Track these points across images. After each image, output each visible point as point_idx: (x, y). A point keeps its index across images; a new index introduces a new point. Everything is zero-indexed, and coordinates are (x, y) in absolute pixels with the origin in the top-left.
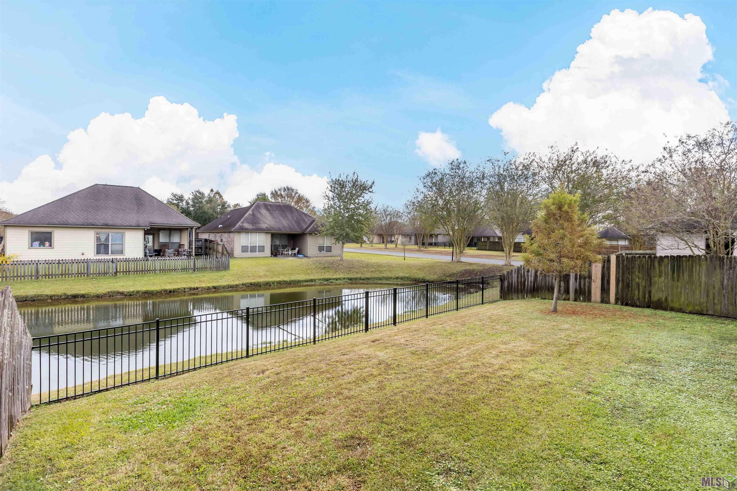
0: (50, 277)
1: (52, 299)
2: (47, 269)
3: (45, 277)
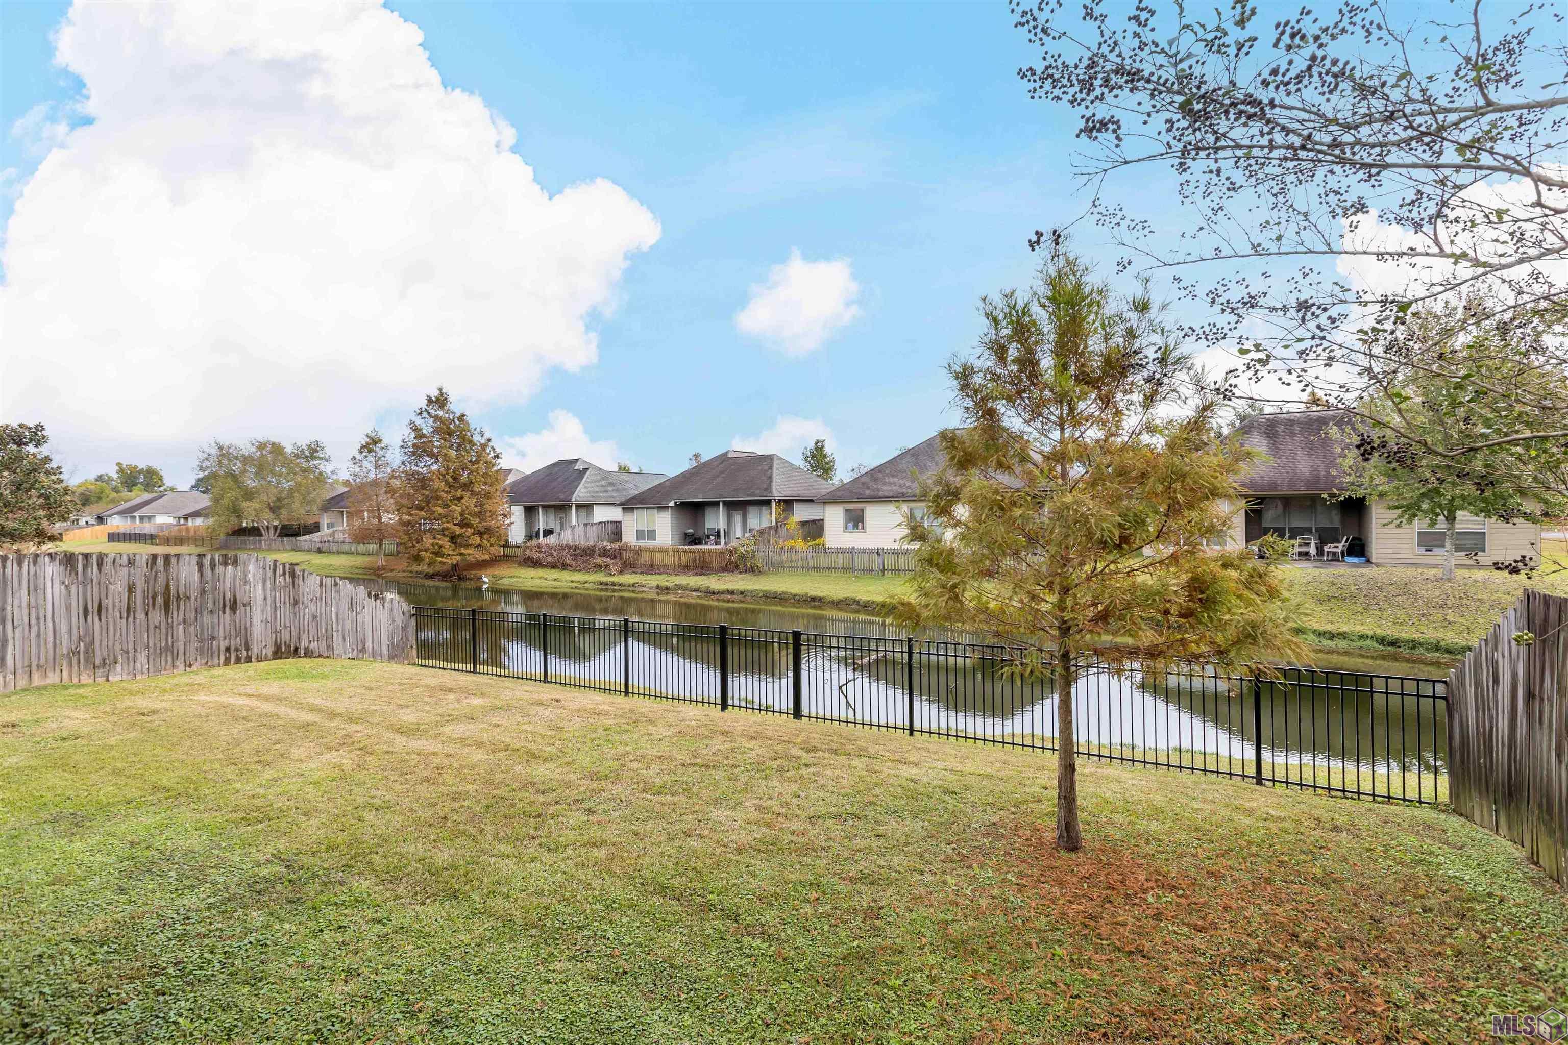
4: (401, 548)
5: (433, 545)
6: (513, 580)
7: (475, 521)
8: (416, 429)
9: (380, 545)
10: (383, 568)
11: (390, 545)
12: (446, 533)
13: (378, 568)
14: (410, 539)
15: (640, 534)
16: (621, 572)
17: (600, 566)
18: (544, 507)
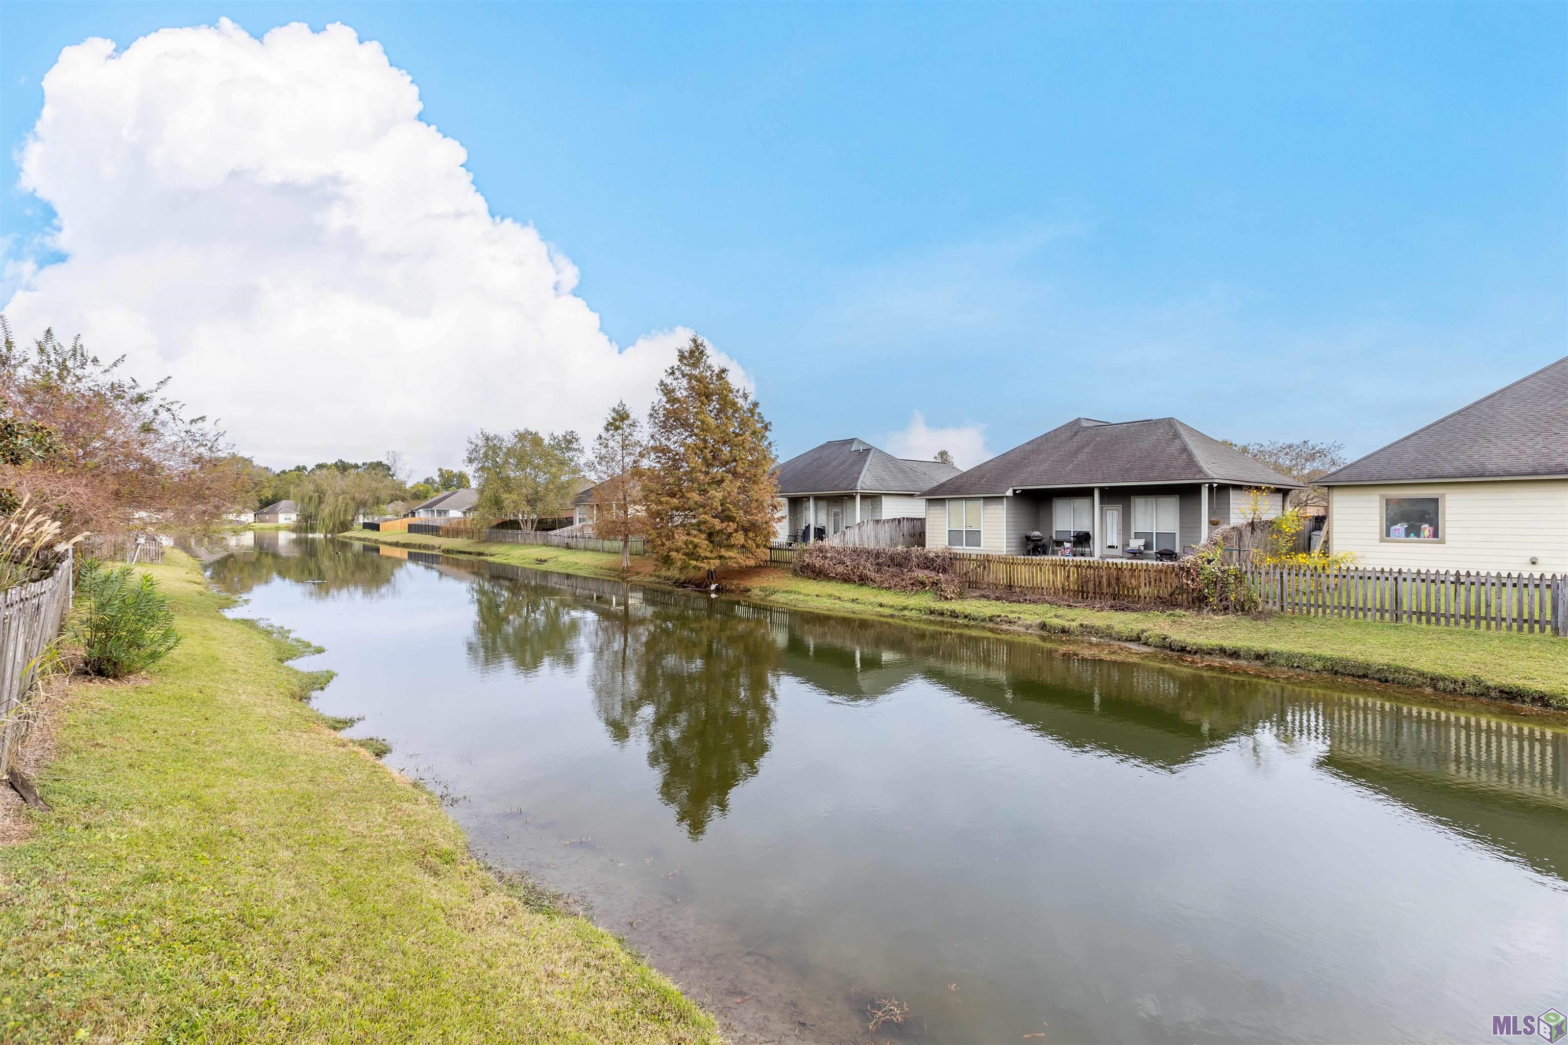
0: (1433, 619)
1: (1435, 688)
2: (1424, 597)
3: (1419, 620)
4: (648, 547)
5: (686, 543)
6: (792, 597)
7: (740, 515)
8: (667, 391)
9: (626, 542)
10: (628, 570)
11: (636, 543)
12: (703, 527)
13: (623, 571)
14: (659, 535)
15: (955, 536)
16: (961, 596)
17: (923, 584)
18: (817, 498)
